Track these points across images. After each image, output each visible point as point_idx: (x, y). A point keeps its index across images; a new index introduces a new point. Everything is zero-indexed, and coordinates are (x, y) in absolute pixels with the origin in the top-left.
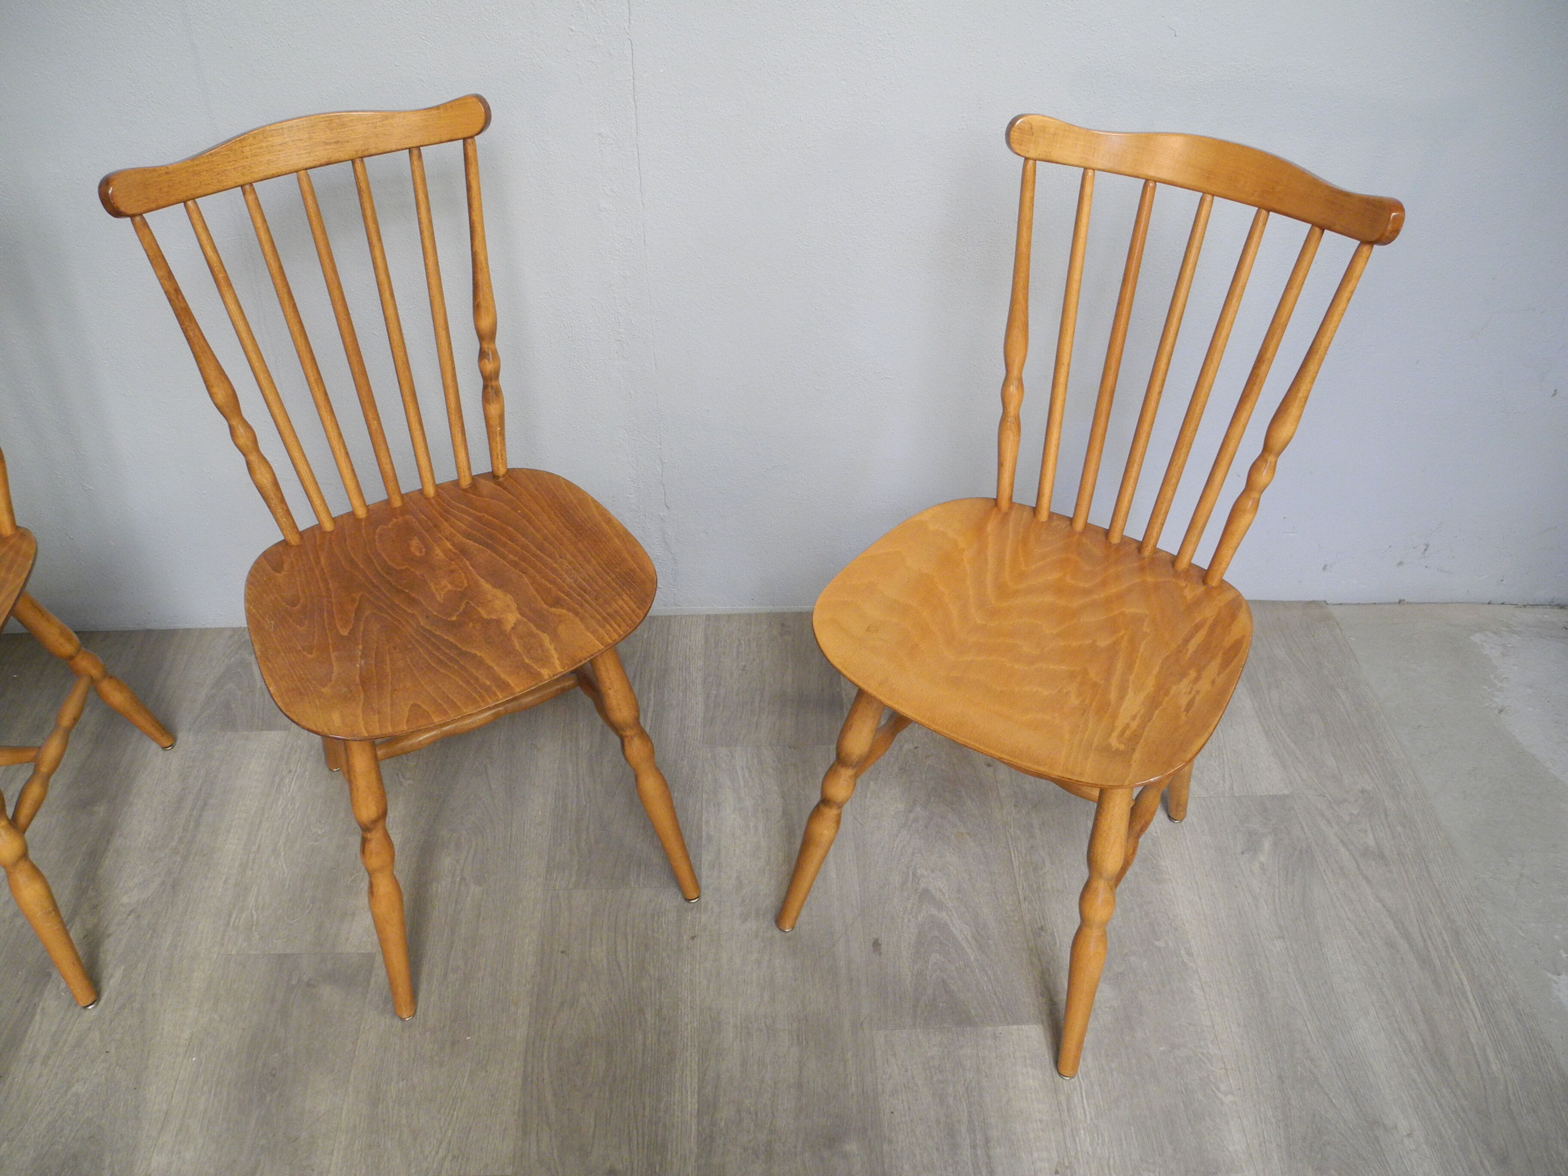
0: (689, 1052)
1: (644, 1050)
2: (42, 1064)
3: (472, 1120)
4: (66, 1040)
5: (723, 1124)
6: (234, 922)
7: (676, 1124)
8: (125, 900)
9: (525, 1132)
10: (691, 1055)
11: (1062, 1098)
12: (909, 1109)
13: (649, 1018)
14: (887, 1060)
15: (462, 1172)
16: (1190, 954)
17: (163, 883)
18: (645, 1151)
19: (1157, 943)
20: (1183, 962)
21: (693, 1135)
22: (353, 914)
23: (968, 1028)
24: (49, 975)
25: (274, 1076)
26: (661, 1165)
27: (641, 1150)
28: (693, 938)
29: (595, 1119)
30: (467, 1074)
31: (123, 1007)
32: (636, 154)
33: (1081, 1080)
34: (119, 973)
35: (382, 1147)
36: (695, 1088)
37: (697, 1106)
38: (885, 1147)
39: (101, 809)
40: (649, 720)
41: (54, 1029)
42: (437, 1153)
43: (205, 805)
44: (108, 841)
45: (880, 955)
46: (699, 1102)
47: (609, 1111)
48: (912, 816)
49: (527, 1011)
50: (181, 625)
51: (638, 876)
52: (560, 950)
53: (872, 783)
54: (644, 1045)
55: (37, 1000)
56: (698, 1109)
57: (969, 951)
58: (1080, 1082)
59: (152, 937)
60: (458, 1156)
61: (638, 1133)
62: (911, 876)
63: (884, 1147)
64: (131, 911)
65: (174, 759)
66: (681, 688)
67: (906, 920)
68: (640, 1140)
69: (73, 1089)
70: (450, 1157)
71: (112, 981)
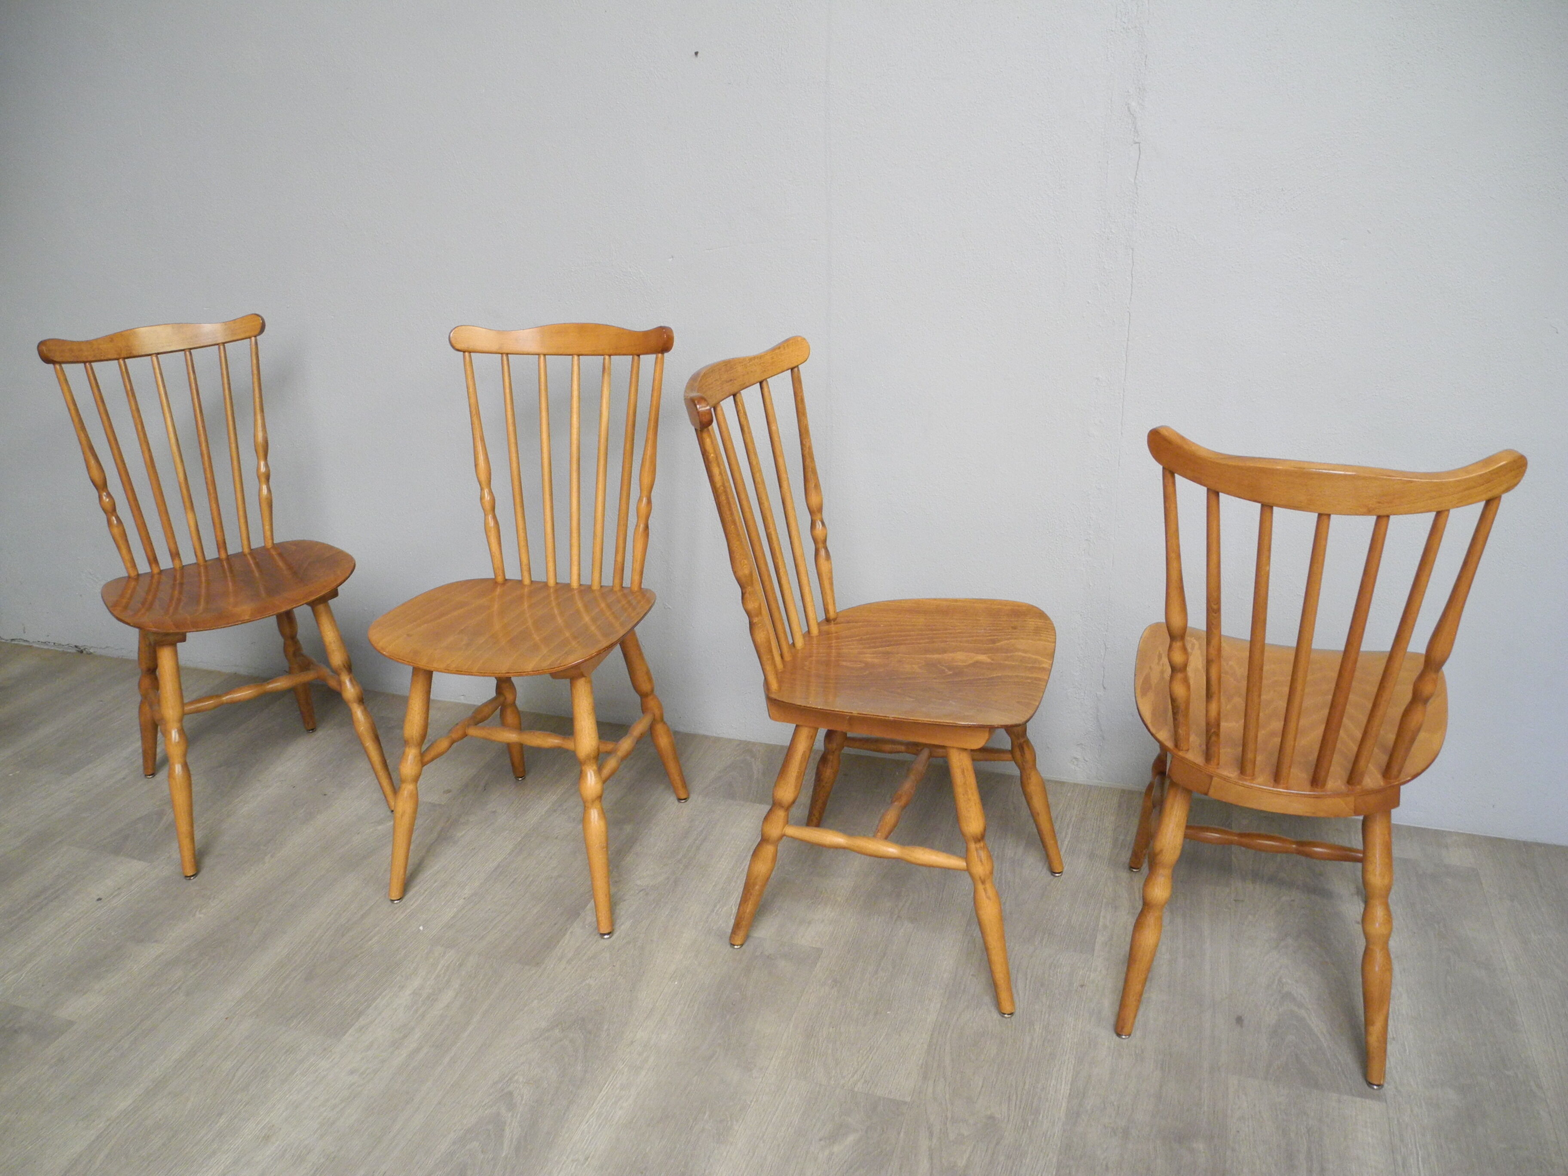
0: (1067, 1056)
1: (1030, 1048)
2: (567, 963)
3: (884, 1062)
4: (586, 953)
5: (1089, 1108)
6: (717, 911)
7: (1049, 1099)
8: (639, 882)
9: (925, 1077)
10: (1068, 1059)
11: (1399, 1158)
12: (1254, 1133)
13: (1037, 1030)
14: (1238, 1097)
15: (870, 1092)
16: (1540, 1087)
17: (668, 878)
18: (1021, 1110)
19: (1507, 1073)
20: (1531, 1090)
21: (1062, 1109)
22: (810, 923)
23: (1315, 1091)
24: (579, 914)
25: (734, 1005)
26: (1033, 1122)
27: (1017, 1109)
28: (1082, 986)
29: (983, 1082)
30: (884, 1034)
31: (628, 943)
32: (1121, 395)
33: (1418, 1148)
34: (628, 924)
35: (811, 1063)
36: (1069, 1080)
37: (1068, 1091)
38: (1229, 1153)
39: (628, 828)
40: (1065, 846)
41: (578, 945)
42: (853, 1076)
43: (705, 839)
44: (631, 847)
45: (1242, 1026)
46: (1071, 1090)
47: (995, 1080)
48: (1282, 944)
49: (939, 1006)
50: (702, 732)
51: (1042, 940)
52: (971, 973)
53: (1250, 917)
54: (1031, 1044)
55: (569, 926)
56: (1070, 1093)
57: (1323, 1040)
58: (1417, 1150)
59: (655, 907)
60: (869, 1082)
61: (1017, 1097)
62: (1276, 982)
63: (1227, 1153)
64: (642, 890)
65: (686, 809)
66: (1095, 831)
67: (1268, 1009)
68: (1018, 1102)
69: (587, 982)
70: (863, 1080)
71: (623, 927)
